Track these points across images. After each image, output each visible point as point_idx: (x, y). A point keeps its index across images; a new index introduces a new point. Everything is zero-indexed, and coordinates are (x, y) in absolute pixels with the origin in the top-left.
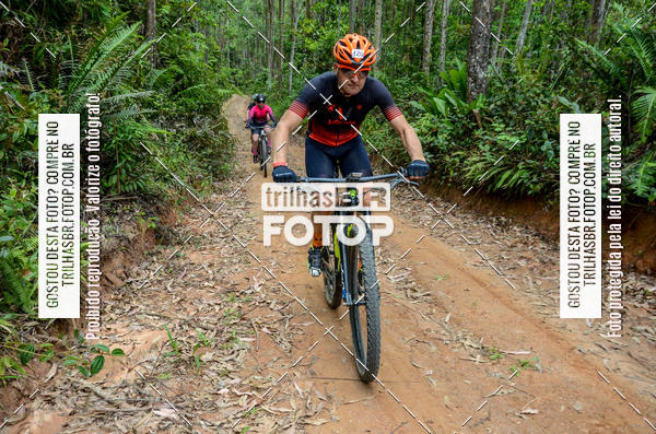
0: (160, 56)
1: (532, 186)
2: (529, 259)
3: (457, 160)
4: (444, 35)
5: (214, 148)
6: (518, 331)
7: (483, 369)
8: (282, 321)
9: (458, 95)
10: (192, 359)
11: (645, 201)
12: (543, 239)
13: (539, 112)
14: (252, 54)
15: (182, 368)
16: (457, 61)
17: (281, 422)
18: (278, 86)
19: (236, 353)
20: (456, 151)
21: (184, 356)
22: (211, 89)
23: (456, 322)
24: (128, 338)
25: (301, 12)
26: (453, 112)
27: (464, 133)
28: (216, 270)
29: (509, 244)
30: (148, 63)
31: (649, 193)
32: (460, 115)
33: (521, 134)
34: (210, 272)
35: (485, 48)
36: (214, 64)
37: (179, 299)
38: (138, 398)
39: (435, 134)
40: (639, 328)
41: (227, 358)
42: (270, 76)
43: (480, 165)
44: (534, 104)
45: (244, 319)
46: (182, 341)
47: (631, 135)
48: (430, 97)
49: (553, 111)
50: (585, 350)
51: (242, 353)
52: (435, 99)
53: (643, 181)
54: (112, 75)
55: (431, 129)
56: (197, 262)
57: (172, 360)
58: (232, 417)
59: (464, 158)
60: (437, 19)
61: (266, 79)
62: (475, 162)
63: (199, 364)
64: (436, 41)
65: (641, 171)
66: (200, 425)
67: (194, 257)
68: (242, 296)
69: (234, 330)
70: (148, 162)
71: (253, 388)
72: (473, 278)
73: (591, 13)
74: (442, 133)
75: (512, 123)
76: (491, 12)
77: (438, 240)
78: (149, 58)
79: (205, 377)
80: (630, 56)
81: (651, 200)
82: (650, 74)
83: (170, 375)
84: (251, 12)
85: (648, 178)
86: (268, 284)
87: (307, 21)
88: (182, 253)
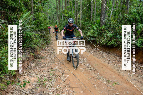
1: (115, 45)
2: (115, 61)
4: (95, 13)
5: (46, 38)
6: (114, 76)
8: (62, 75)
9: (99, 25)
10: (43, 83)
11: (139, 47)
12: (118, 56)
13: (116, 29)
14: (54, 17)
15: (41, 86)
16: (98, 18)
18: (59, 24)
19: (53, 82)
20: (98, 37)
21: (41, 83)
22: (45, 25)
23: (100, 74)
24: (29, 79)
25: (64, 8)
27: (100, 34)
28: (47, 64)
29: (111, 57)
30: (32, 19)
31: (140, 46)
32: (99, 30)
33: (112, 34)
34: (46, 64)
35: (104, 15)
36: (46, 19)
37: (40, 70)
38: (32, 92)
39: (94, 34)
40: (140, 75)
41: (51, 83)
43: (104, 40)
44: (115, 27)
45: (54, 75)
46: (41, 80)
48: (92, 26)
49: (119, 29)
50: (128, 80)
51: (54, 82)
52: (94, 26)
53: (139, 43)
54: (25, 22)
56: (43, 62)
57: (39, 84)
59: (100, 39)
60: (94, 9)
61: (57, 23)
63: (45, 85)
65: (139, 41)
67: (43, 61)
68: (53, 70)
69: (52, 77)
70: (32, 41)
71: (57, 90)
72: (103, 65)
73: (126, 8)
74: (95, 34)
76: (105, 8)
77: (95, 57)
78: (32, 18)
79: (46, 88)
80: (135, 17)
81: (141, 47)
82: (139, 21)
83: (39, 87)
84: (53, 8)
85: (140, 43)
86: (59, 67)
87: (65, 10)
88: (40, 60)
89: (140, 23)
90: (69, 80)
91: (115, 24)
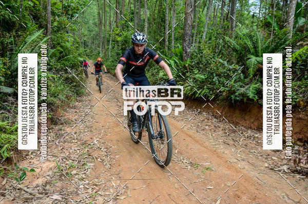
0: (53, 43)
1: (210, 96)
2: (209, 126)
4: (173, 34)
5: (76, 83)
7: (191, 171)
8: (106, 156)
9: (179, 59)
10: (67, 173)
11: (252, 100)
12: (215, 117)
13: (212, 65)
14: (93, 43)
15: (63, 178)
16: (179, 45)
17: (106, 199)
18: (104, 56)
19: (86, 170)
20: (179, 82)
21: (64, 172)
22: (75, 57)
23: (180, 153)
24: (39, 165)
25: (114, 25)
26: (178, 66)
28: (78, 135)
29: (202, 120)
31: (254, 97)
32: (180, 67)
33: (205, 74)
34: (75, 136)
35: (190, 39)
36: (77, 47)
37: (61, 148)
38: (44, 191)
40: (252, 151)
41: (83, 173)
42: (101, 52)
43: (189, 88)
44: (210, 62)
45: (90, 156)
46: (63, 166)
47: (247, 74)
48: (167, 59)
49: (217, 65)
50: (232, 161)
51: (89, 170)
53: (252, 92)
54: (31, 52)
56: (69, 132)
57: (58, 174)
58: (85, 197)
59: (183, 85)
60: (170, 27)
61: (99, 53)
62: (187, 86)
63: (70, 175)
64: (170, 37)
66: (71, 202)
68: (89, 146)
69: (86, 160)
71: (94, 185)
73: (230, 27)
76: (192, 25)
77: (173, 119)
78: (48, 45)
79: (73, 181)
80: (245, 43)
81: (255, 100)
82: (252, 50)
83: (58, 181)
84: (93, 25)
85: (254, 91)
86: (101, 140)
87: (116, 29)
88: (63, 128)
89: (253, 54)
90: (119, 166)
91: (210, 56)
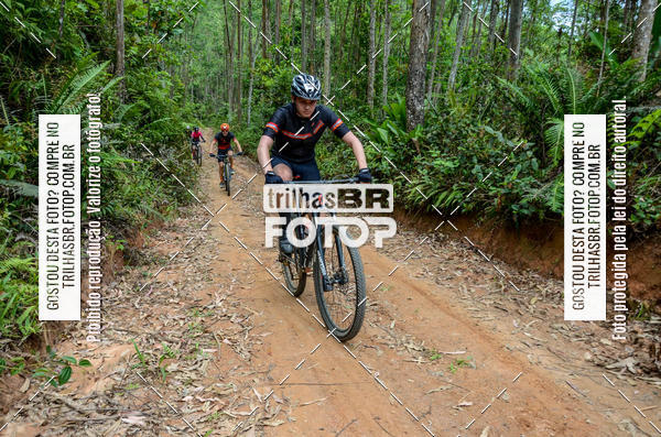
2: (463, 270)
3: (399, 183)
4: (385, 73)
7: (424, 368)
8: (242, 333)
9: (399, 125)
10: (158, 369)
11: (557, 216)
12: (476, 252)
13: (469, 139)
14: (214, 91)
15: (149, 378)
16: (397, 95)
17: (241, 425)
18: (238, 119)
19: (199, 363)
21: (151, 367)
22: (176, 122)
23: (401, 328)
24: (98, 352)
25: (258, 53)
26: (395, 140)
27: (406, 159)
28: (180, 287)
29: (447, 257)
30: (117, 98)
32: (400, 144)
33: (454, 159)
34: (175, 289)
35: (421, 84)
36: (179, 99)
37: (146, 315)
38: (108, 408)
39: (379, 160)
41: (191, 368)
42: (230, 110)
43: (420, 188)
44: (464, 133)
45: (207, 332)
46: (149, 354)
47: (546, 159)
48: (373, 127)
50: (512, 347)
51: (205, 363)
52: (379, 129)
53: (557, 199)
54: (82, 110)
55: (376, 156)
58: (195, 422)
59: (406, 182)
60: (379, 59)
61: (226, 113)
63: (164, 374)
64: (378, 78)
65: (555, 191)
66: (166, 430)
67: (160, 276)
68: (205, 311)
69: (197, 342)
70: (117, 189)
71: (215, 395)
72: (415, 288)
74: (385, 160)
75: (446, 150)
76: (426, 54)
77: (384, 256)
78: (118, 95)
79: (170, 386)
80: (541, 92)
82: (557, 108)
83: (138, 385)
84: (213, 54)
86: (229, 299)
87: (263, 61)
88: (149, 273)
89: (558, 116)
90: (270, 354)
91: (465, 120)
